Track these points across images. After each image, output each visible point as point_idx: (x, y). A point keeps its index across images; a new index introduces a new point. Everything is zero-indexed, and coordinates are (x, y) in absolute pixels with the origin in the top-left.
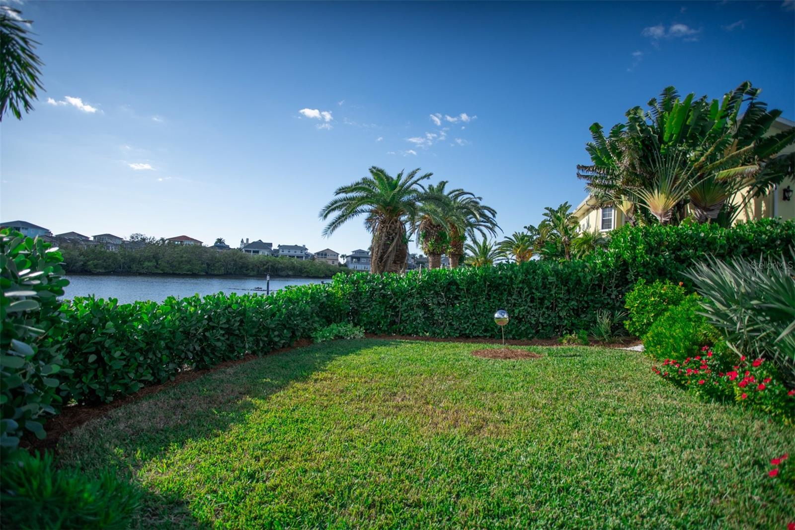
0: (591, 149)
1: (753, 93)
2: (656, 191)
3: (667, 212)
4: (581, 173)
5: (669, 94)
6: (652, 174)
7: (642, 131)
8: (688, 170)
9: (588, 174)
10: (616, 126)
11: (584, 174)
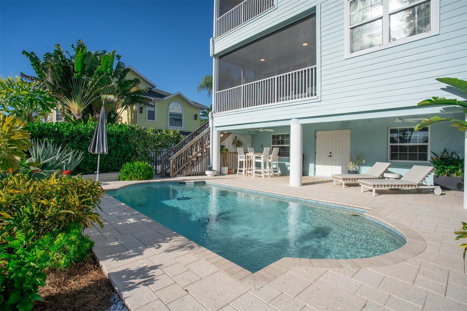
1: (119, 57)
2: (73, 100)
3: (80, 114)
6: (70, 90)
7: (63, 61)
8: (89, 91)
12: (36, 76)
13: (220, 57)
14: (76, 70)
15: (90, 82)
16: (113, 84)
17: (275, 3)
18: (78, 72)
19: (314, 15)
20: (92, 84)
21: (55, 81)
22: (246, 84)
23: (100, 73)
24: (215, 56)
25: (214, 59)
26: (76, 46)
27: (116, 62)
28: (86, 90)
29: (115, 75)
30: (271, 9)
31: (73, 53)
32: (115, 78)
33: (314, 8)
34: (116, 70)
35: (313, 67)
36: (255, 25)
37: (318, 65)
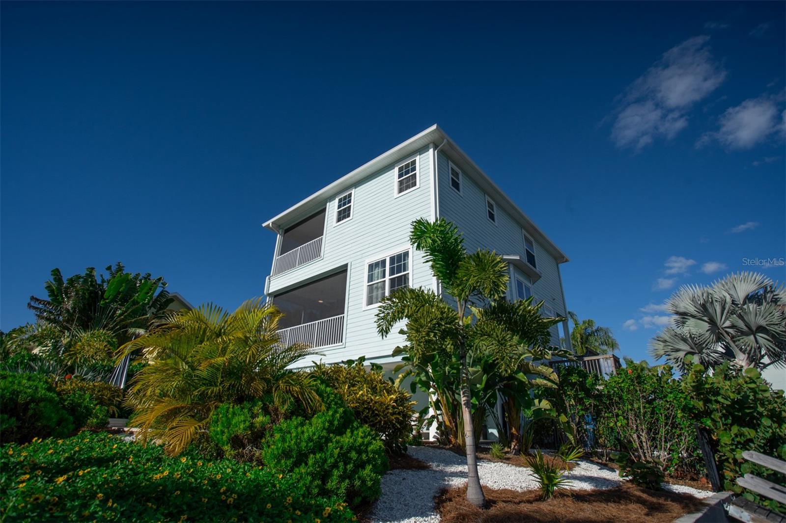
0: (49, 288)
1: (164, 284)
4: (33, 304)
5: (57, 273)
6: (90, 319)
7: (92, 285)
8: (114, 322)
9: (38, 306)
10: (77, 276)
11: (35, 305)
12: (49, 299)
13: (275, 296)
14: (106, 295)
15: (119, 312)
16: (148, 316)
17: (322, 255)
18: (107, 299)
19: (346, 271)
20: (121, 315)
21: (75, 309)
22: (304, 325)
23: (135, 303)
24: (269, 295)
25: (268, 298)
26: (114, 269)
27: (158, 291)
28: (111, 321)
29: (154, 305)
30: (318, 259)
31: (107, 276)
32: (152, 308)
33: (346, 265)
34: (156, 300)
35: (342, 315)
36: (306, 270)
37: (345, 315)
